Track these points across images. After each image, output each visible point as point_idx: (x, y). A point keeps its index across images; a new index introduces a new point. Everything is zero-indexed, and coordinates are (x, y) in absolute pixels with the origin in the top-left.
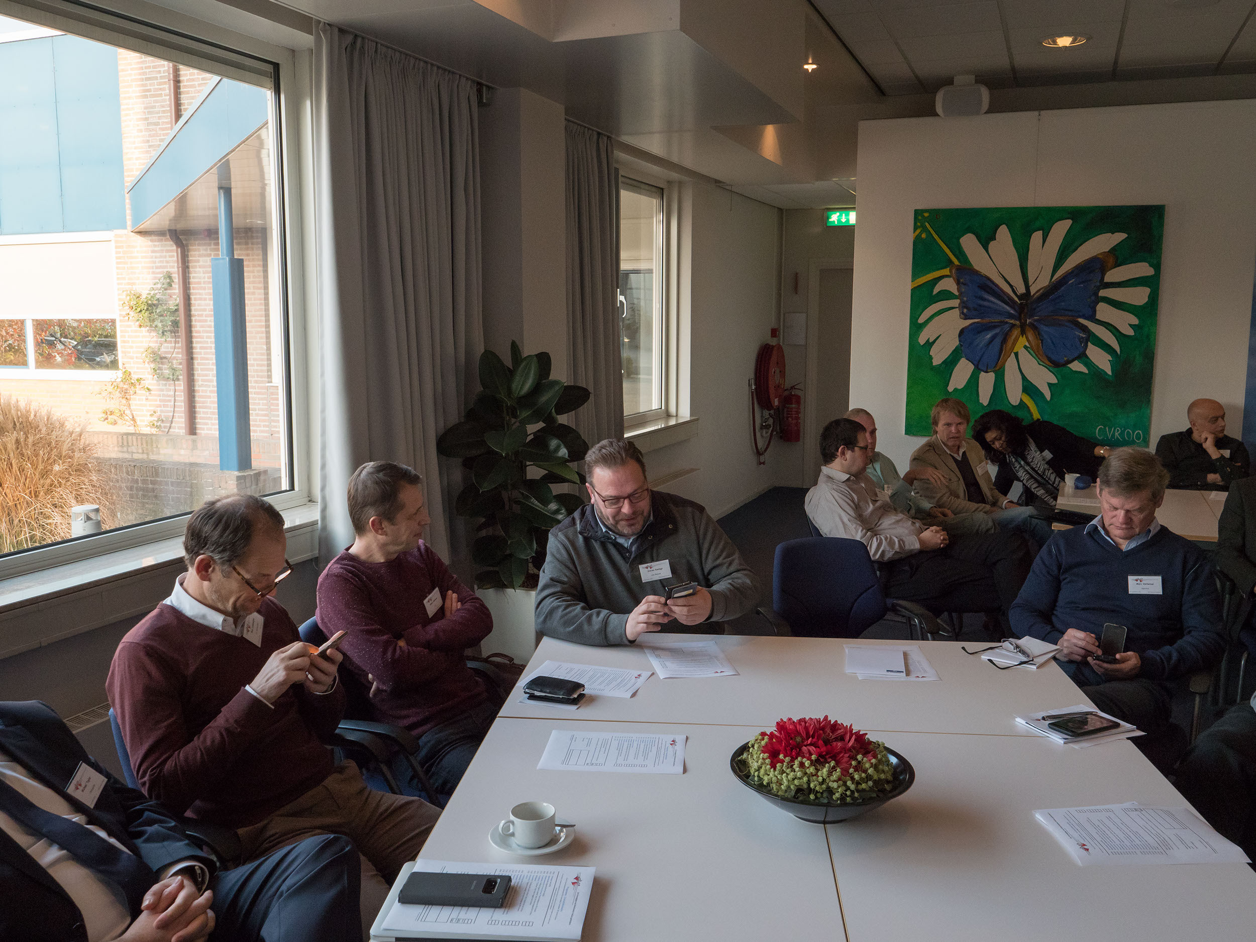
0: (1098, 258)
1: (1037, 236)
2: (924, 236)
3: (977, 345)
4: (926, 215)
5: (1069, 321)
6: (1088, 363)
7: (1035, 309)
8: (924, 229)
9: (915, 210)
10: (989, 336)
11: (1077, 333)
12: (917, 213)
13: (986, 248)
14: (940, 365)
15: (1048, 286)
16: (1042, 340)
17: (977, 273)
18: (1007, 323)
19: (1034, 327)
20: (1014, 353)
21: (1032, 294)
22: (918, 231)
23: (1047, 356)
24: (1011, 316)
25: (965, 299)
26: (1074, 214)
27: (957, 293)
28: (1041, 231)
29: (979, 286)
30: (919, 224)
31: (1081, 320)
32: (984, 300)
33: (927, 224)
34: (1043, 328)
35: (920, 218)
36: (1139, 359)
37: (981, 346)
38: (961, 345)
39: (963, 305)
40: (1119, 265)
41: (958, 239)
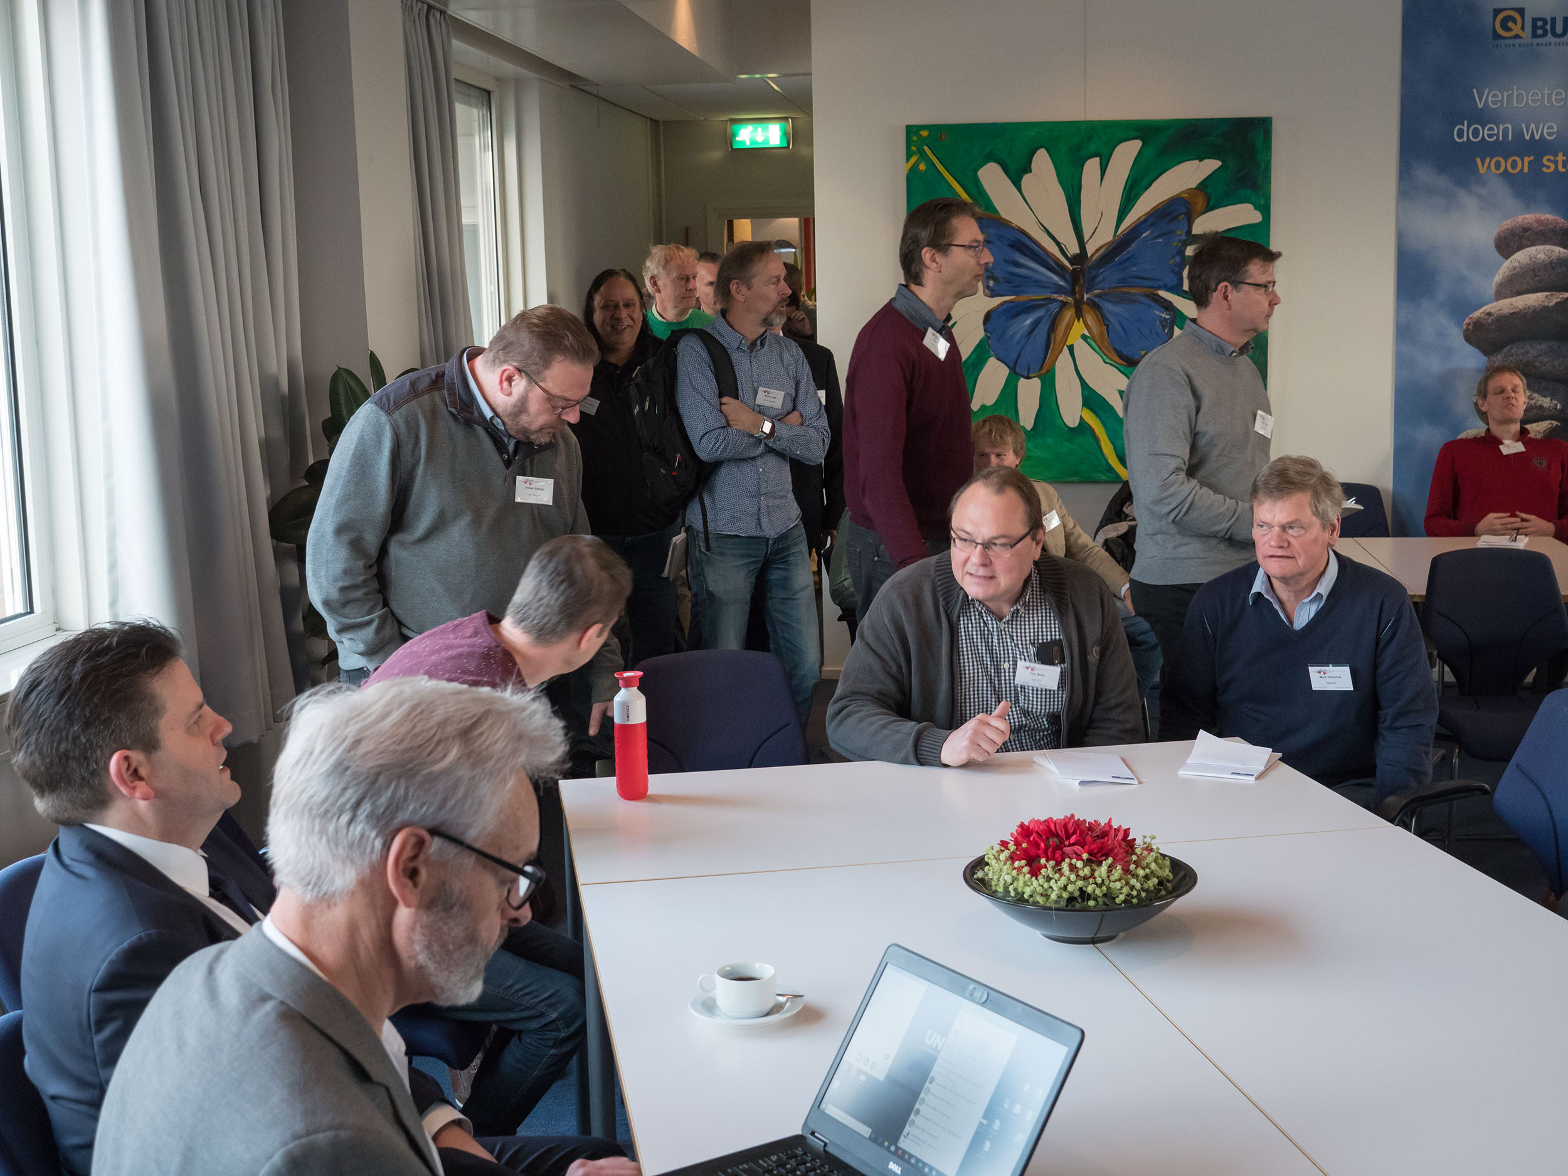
1: (1092, 166)
2: (922, 167)
3: (1013, 336)
4: (925, 133)
7: (1095, 277)
8: (923, 156)
9: (907, 127)
10: (1028, 322)
11: (1157, 313)
12: (911, 131)
13: (1017, 184)
15: (1112, 242)
16: (1108, 326)
17: (1005, 224)
18: (1055, 300)
19: (1095, 307)
22: (914, 159)
23: (1114, 349)
24: (1059, 290)
26: (1145, 131)
28: (1098, 158)
29: (1011, 246)
30: (914, 148)
31: (1163, 294)
32: (1018, 265)
33: (926, 148)
34: (1108, 307)
35: (915, 138)
37: (1018, 337)
38: (988, 338)
39: (988, 275)
41: (975, 171)
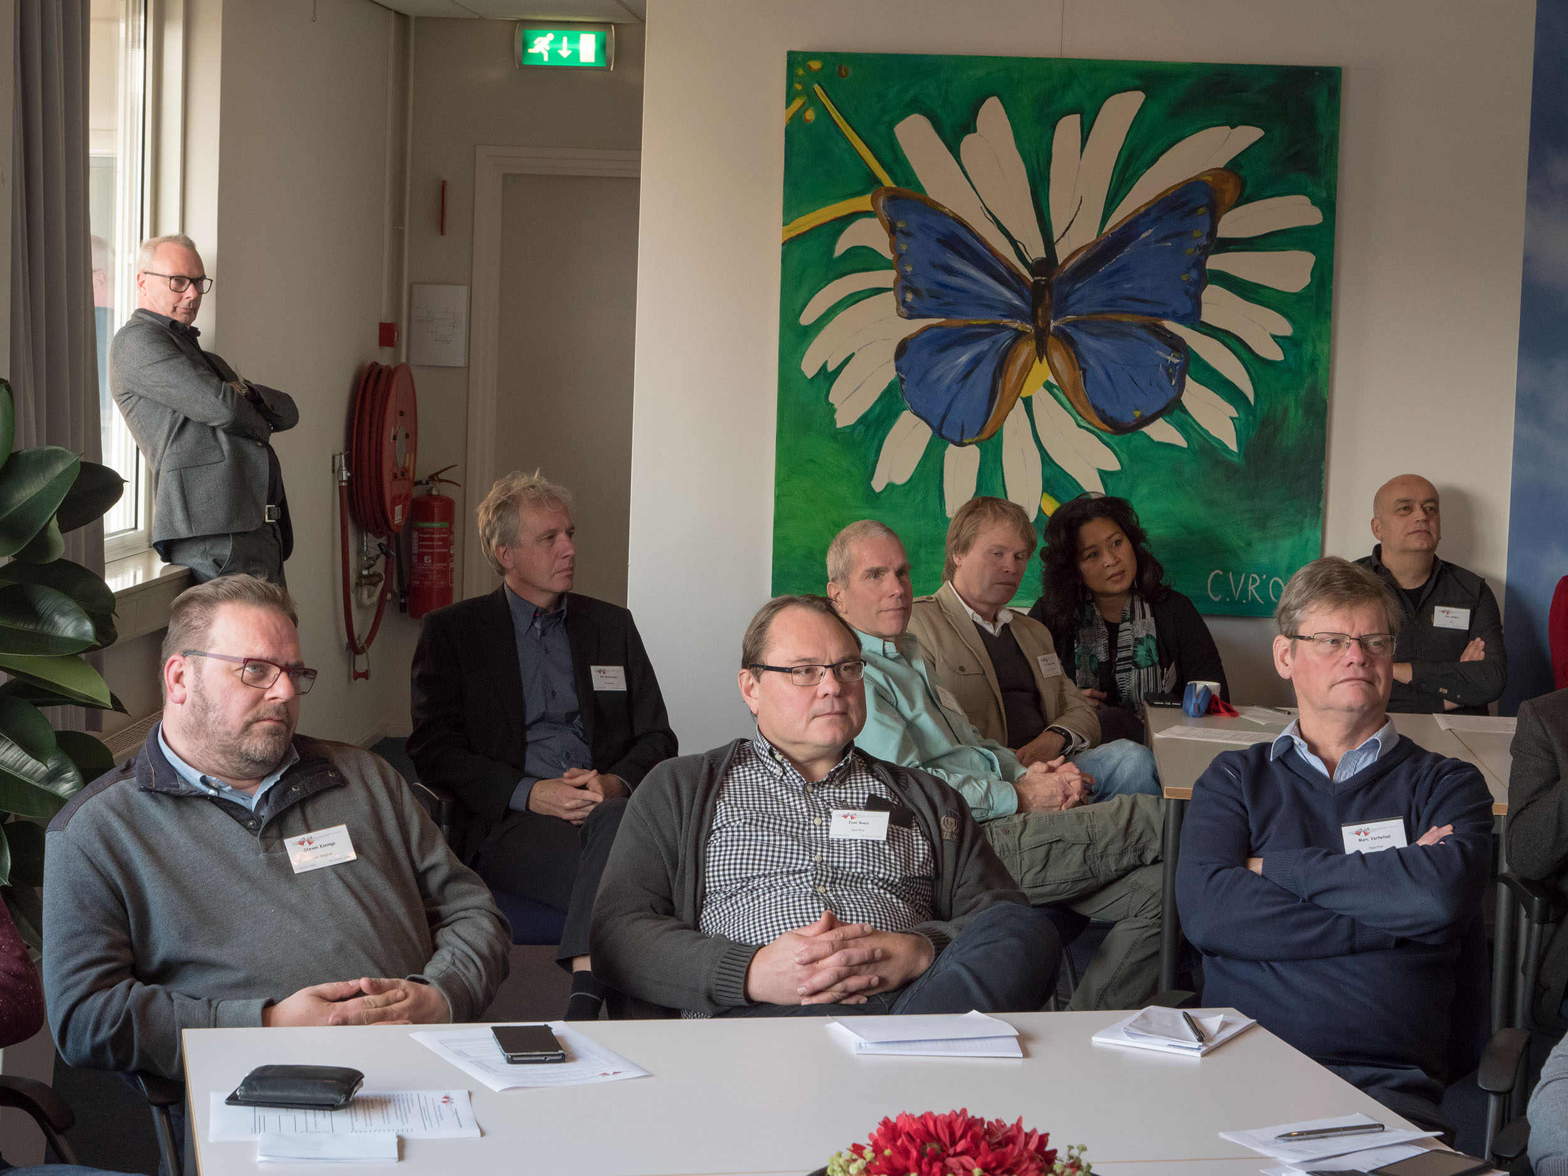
0: (1204, 183)
1: (1068, 127)
2: (810, 115)
3: (939, 378)
4: (816, 65)
5: (1144, 327)
6: (1187, 425)
7: (1068, 295)
9: (790, 54)
10: (964, 359)
11: (1161, 354)
13: (954, 150)
14: (853, 427)
15: (1095, 244)
16: (1085, 371)
17: (933, 209)
18: (1005, 328)
19: (1068, 341)
20: (1022, 398)
21: (1060, 263)
22: (797, 103)
23: (1095, 407)
24: (1013, 312)
25: (909, 269)
26: (1149, 78)
27: (889, 256)
28: (1079, 115)
29: (939, 241)
30: (798, 87)
31: (1170, 325)
32: (951, 271)
33: (817, 87)
34: (1086, 342)
36: (1295, 417)
37: (948, 381)
38: (902, 380)
39: (905, 285)
40: (1248, 200)
41: (891, 125)
